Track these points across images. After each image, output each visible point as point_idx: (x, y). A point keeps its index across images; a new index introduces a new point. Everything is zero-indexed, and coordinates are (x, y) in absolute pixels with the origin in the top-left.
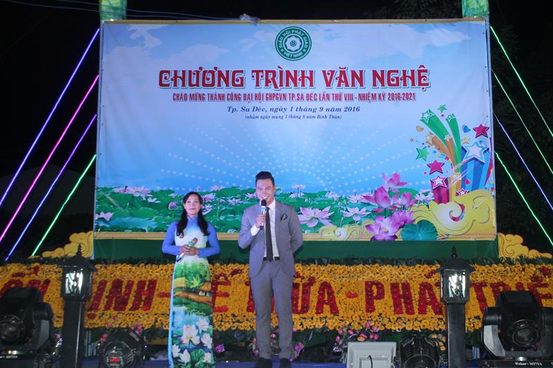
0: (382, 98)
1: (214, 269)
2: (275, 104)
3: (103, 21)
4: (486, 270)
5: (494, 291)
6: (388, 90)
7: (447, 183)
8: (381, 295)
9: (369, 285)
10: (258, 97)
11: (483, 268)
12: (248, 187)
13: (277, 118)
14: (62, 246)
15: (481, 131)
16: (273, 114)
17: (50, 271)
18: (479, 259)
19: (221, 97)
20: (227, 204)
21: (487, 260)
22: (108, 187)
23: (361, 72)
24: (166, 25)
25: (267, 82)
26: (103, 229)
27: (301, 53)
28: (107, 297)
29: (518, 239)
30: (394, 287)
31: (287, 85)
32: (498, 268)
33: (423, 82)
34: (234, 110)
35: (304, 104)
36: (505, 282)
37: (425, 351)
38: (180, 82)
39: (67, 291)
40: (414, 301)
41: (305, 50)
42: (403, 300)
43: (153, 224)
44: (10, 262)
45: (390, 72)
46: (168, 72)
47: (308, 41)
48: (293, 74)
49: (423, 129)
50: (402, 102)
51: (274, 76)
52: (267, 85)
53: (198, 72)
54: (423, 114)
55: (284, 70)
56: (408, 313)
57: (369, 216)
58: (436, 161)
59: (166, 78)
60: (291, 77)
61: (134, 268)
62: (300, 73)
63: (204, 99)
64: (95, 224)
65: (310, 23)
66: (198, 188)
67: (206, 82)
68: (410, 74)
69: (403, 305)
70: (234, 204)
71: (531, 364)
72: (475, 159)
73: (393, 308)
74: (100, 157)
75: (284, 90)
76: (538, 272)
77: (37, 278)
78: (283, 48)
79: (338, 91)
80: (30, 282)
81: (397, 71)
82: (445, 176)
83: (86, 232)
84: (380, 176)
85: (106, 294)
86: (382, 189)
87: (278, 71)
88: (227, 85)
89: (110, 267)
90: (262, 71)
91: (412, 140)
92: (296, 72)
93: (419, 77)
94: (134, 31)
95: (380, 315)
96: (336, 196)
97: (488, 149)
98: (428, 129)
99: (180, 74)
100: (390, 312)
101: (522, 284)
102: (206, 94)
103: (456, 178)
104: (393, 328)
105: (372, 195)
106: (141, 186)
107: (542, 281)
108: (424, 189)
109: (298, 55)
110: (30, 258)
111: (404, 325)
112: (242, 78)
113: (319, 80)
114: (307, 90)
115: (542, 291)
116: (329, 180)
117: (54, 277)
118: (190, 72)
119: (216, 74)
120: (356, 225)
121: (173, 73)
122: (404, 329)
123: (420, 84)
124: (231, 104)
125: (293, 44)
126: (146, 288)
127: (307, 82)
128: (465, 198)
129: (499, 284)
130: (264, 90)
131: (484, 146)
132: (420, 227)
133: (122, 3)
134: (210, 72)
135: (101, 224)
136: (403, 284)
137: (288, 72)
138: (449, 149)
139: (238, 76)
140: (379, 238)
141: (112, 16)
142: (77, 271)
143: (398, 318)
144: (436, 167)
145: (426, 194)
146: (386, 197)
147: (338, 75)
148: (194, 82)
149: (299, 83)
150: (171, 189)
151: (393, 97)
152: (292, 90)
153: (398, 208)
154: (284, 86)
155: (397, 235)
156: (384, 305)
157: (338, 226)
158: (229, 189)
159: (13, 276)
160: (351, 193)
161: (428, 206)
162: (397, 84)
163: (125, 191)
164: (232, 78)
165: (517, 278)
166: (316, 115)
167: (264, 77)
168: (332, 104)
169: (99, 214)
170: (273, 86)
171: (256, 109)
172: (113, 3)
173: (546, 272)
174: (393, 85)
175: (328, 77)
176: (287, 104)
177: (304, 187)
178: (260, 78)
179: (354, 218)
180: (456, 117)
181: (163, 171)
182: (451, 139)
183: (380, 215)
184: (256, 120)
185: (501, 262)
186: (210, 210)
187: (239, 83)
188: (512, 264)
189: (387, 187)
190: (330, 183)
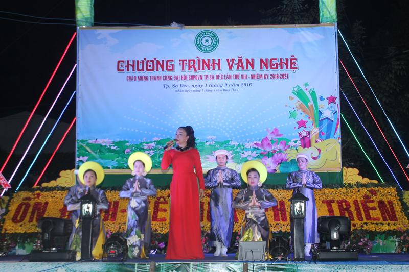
0: (266, 77)
2: (195, 82)
3: (78, 28)
4: (335, 192)
5: (339, 206)
6: (271, 72)
7: (309, 135)
10: (184, 78)
11: (333, 190)
13: (196, 91)
14: (55, 180)
15: (332, 100)
16: (194, 89)
17: (48, 196)
18: (330, 184)
19: (159, 78)
21: (335, 185)
22: (85, 140)
23: (252, 60)
24: (121, 30)
25: (190, 67)
27: (212, 48)
29: (356, 171)
31: (203, 69)
32: (342, 191)
33: (293, 66)
34: (168, 86)
35: (215, 82)
36: (346, 199)
38: (131, 68)
39: (84, 214)
40: (287, 213)
41: (215, 46)
42: (280, 212)
43: (115, 164)
44: (20, 190)
45: (271, 60)
46: (123, 62)
47: (217, 40)
48: (207, 62)
49: (293, 98)
50: (279, 80)
51: (194, 63)
52: (189, 69)
53: (143, 61)
54: (294, 88)
55: (201, 59)
56: (283, 220)
57: (258, 157)
58: (302, 120)
59: (122, 66)
60: (206, 64)
62: (212, 61)
63: (147, 79)
64: (76, 165)
65: (218, 28)
66: (144, 139)
67: (149, 68)
68: (285, 61)
69: (280, 215)
71: (340, 250)
72: (328, 119)
73: (273, 217)
74: (79, 119)
75: (201, 73)
76: (368, 193)
77: (39, 201)
78: (200, 44)
79: (237, 73)
80: (35, 203)
81: (276, 59)
82: (308, 129)
83: (71, 170)
84: (265, 130)
86: (266, 139)
87: (196, 60)
88: (163, 70)
90: (186, 60)
91: (286, 106)
92: (208, 60)
93: (291, 63)
94: (99, 34)
96: (236, 143)
97: (336, 112)
98: (296, 99)
99: (131, 63)
100: (271, 220)
101: (357, 201)
102: (149, 76)
103: (315, 131)
104: (273, 230)
105: (260, 143)
106: (106, 139)
107: (370, 198)
108: (294, 139)
109: (210, 49)
110: (34, 187)
111: (280, 229)
112: (173, 65)
113: (224, 65)
114: (216, 72)
115: (370, 205)
116: (231, 133)
117: (50, 200)
118: (138, 61)
119: (155, 62)
121: (126, 62)
122: (281, 231)
123: (292, 68)
124: (165, 82)
125: (207, 41)
126: (112, 207)
127: (216, 67)
128: (320, 145)
129: (342, 201)
131: (333, 110)
132: (292, 164)
133: (91, 15)
134: (151, 61)
136: (280, 202)
137: (203, 61)
138: (310, 111)
139: (170, 64)
141: (85, 23)
142: (89, 203)
143: (276, 224)
144: (302, 124)
145: (295, 142)
146: (269, 144)
147: (237, 62)
148: (141, 68)
149: (211, 68)
150: (127, 140)
151: (273, 76)
152: (206, 72)
153: (277, 152)
154: (201, 70)
155: (276, 169)
157: (238, 164)
158: (165, 139)
159: (24, 199)
160: (246, 142)
161: (297, 150)
162: (277, 68)
163: (96, 142)
164: (166, 65)
166: (222, 89)
167: (188, 64)
168: (233, 81)
169: (79, 157)
170: (193, 70)
171: (182, 86)
172: (85, 14)
173: (374, 193)
174: (274, 68)
175: (231, 63)
176: (203, 82)
177: (215, 137)
178: (185, 65)
179: (248, 158)
180: (316, 90)
181: (121, 128)
182: (312, 105)
183: (265, 156)
184: (182, 92)
185: (344, 186)
186: (152, 154)
187: (171, 68)
188: (351, 187)
189: (270, 137)
190: (232, 135)
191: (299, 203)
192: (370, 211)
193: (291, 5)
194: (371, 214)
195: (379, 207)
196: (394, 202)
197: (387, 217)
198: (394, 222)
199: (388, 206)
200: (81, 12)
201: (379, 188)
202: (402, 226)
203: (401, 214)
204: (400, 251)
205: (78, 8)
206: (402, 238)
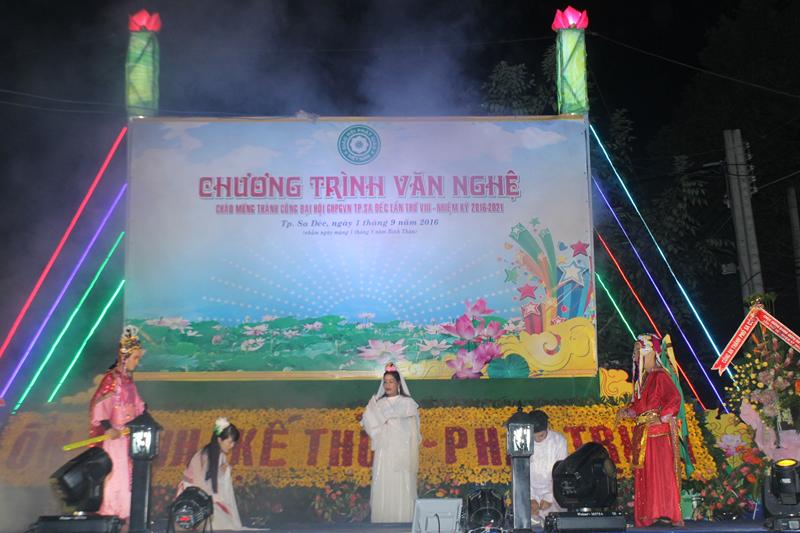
0: (465, 208)
1: (267, 415)
2: (338, 217)
3: (131, 119)
4: (585, 412)
5: (593, 435)
6: (472, 200)
7: (540, 310)
8: (463, 444)
9: (449, 431)
11: (582, 409)
12: (307, 317)
13: (340, 233)
14: (85, 390)
15: (580, 249)
16: (336, 229)
17: (71, 420)
18: (578, 399)
20: (282, 337)
21: (586, 400)
22: (140, 319)
23: (440, 178)
24: (207, 123)
25: (329, 191)
27: (369, 156)
29: (623, 375)
30: (479, 433)
31: (353, 194)
32: (599, 410)
34: (290, 224)
35: (373, 216)
36: (606, 425)
37: (491, 504)
38: (224, 191)
39: (135, 451)
40: (501, 450)
41: (373, 154)
42: (488, 449)
43: (193, 361)
45: (473, 178)
46: (210, 179)
47: (377, 142)
48: (359, 181)
49: (512, 246)
50: (488, 214)
51: (337, 183)
52: (328, 194)
53: (245, 179)
54: (512, 229)
55: (349, 176)
56: (494, 463)
57: (450, 350)
58: (527, 286)
59: (207, 187)
60: (357, 185)
61: (172, 415)
62: (368, 181)
63: (253, 211)
65: (380, 121)
66: (246, 318)
67: (256, 191)
68: (497, 181)
69: (489, 454)
70: (290, 337)
71: (593, 514)
72: (573, 282)
73: (477, 458)
75: (348, 201)
77: (56, 429)
78: (347, 150)
79: (413, 201)
80: (48, 433)
81: (482, 177)
82: (538, 301)
84: (463, 302)
86: (464, 318)
87: (341, 177)
88: (281, 194)
90: (322, 178)
91: (500, 259)
92: (362, 178)
93: (508, 185)
94: (169, 130)
95: (463, 465)
96: (411, 326)
97: (587, 270)
98: (516, 245)
99: (224, 182)
100: (474, 462)
102: (256, 205)
103: (551, 303)
104: (477, 481)
105: (453, 325)
106: (178, 317)
108: (514, 318)
109: (365, 158)
110: (46, 404)
111: (490, 478)
112: (299, 187)
113: (390, 188)
114: (376, 200)
116: (402, 308)
118: (236, 179)
119: (268, 179)
120: (435, 361)
121: (216, 181)
122: (489, 482)
124: (286, 217)
125: (359, 145)
126: (188, 439)
127: (376, 191)
128: (563, 327)
129: (599, 428)
130: (324, 201)
131: (582, 266)
132: (510, 362)
133: (153, 96)
134: (260, 179)
136: (489, 430)
137: (353, 180)
138: (542, 269)
139: (293, 184)
140: (463, 376)
141: (142, 111)
142: (145, 430)
143: (483, 470)
144: (528, 292)
145: (516, 323)
146: (469, 327)
147: (412, 181)
148: (241, 191)
149: (367, 192)
150: (215, 320)
151: (477, 208)
152: (358, 200)
153: (484, 341)
154: (349, 194)
155: (482, 371)
156: (468, 455)
157: (414, 362)
158: (285, 319)
159: (28, 427)
160: (429, 323)
161: (518, 337)
162: (482, 193)
163: (159, 323)
164: (286, 187)
166: (387, 229)
167: (325, 186)
168: (406, 216)
170: (335, 196)
171: (316, 223)
172: (142, 96)
174: (477, 194)
175: (401, 184)
176: (352, 217)
177: (373, 316)
178: (320, 186)
179: (433, 353)
180: (551, 231)
181: (205, 298)
182: (545, 259)
183: (462, 348)
184: (315, 236)
185: (602, 402)
186: (261, 345)
187: (295, 192)
188: (615, 404)
189: (470, 315)
190: (404, 311)
191: (521, 429)
193: (506, 82)
200: (136, 92)
202: (703, 471)
203: (701, 451)
204: (700, 517)
205: (131, 84)
206: (704, 493)
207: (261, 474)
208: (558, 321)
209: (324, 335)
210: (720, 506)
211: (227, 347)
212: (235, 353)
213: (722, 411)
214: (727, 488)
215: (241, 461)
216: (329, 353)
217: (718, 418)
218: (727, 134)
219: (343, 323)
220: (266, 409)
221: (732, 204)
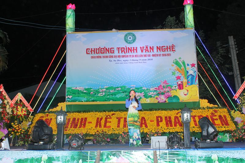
0: (160, 55)
1: (106, 114)
2: (125, 59)
3: (67, 33)
5: (199, 118)
6: (162, 53)
7: (182, 83)
8: (161, 121)
9: (157, 117)
10: (119, 56)
11: (195, 110)
12: (117, 86)
14: (56, 107)
15: (193, 65)
16: (124, 62)
17: (52, 116)
18: (194, 108)
20: (110, 92)
21: (196, 108)
22: (70, 87)
23: (153, 47)
26: (69, 101)
28: (71, 124)
29: (206, 101)
30: (166, 118)
31: (129, 52)
32: (200, 111)
34: (111, 61)
35: (135, 58)
37: (177, 139)
38: (93, 52)
39: (58, 122)
40: (172, 122)
41: (134, 40)
42: (169, 122)
43: (85, 99)
44: (39, 113)
45: (162, 47)
46: (89, 49)
47: (135, 37)
48: (130, 49)
49: (173, 65)
50: (166, 57)
51: (124, 49)
52: (122, 52)
53: (99, 49)
54: (174, 60)
55: (127, 47)
56: (171, 126)
57: (157, 95)
58: (178, 76)
60: (130, 50)
61: (79, 114)
62: (133, 48)
63: (101, 58)
64: (66, 100)
65: (136, 31)
66: (100, 87)
67: (102, 52)
68: (169, 47)
69: (169, 124)
70: (112, 92)
71: (212, 142)
72: (191, 74)
73: (166, 125)
74: (68, 78)
75: (127, 54)
76: (213, 112)
77: (48, 118)
78: (127, 40)
79: (145, 54)
80: (46, 119)
81: (165, 46)
82: (181, 80)
83: (63, 102)
84: (160, 81)
85: (70, 123)
86: (161, 86)
87: (125, 47)
88: (109, 53)
89: (72, 114)
90: (120, 48)
91: (170, 69)
92: (131, 48)
93: (172, 48)
94: (77, 36)
95: (161, 127)
96: (146, 88)
97: (195, 71)
98: (175, 65)
99: (93, 50)
101: (208, 116)
102: (102, 56)
103: (185, 81)
104: (166, 131)
105: (157, 88)
106: (81, 87)
107: (214, 114)
108: (175, 85)
109: (132, 42)
110: (45, 111)
111: (170, 131)
112: (113, 50)
113: (139, 50)
114: (135, 54)
115: (215, 118)
118: (96, 49)
119: (105, 49)
120: (153, 98)
121: (91, 49)
123: (172, 50)
124: (110, 59)
125: (130, 38)
126: (84, 120)
127: (135, 51)
128: (188, 88)
129: (201, 116)
130: (121, 54)
132: (174, 97)
133: (73, 26)
134: (103, 48)
135: (68, 100)
136: (169, 117)
137: (129, 48)
138: (182, 71)
139: (112, 49)
140: (160, 102)
141: (70, 31)
142: (61, 115)
143: (167, 128)
144: (178, 78)
145: (175, 87)
146: (162, 88)
147: (145, 48)
148: (98, 52)
149: (133, 51)
150: (91, 87)
151: (164, 55)
152: (130, 54)
153: (166, 92)
155: (166, 100)
156: (163, 124)
157: (147, 98)
158: (110, 87)
159: (40, 117)
160: (151, 87)
161: (176, 91)
162: (165, 51)
163: (76, 89)
165: (206, 113)
166: (138, 62)
167: (121, 50)
168: (143, 58)
169: (67, 96)
170: (124, 53)
171: (118, 60)
172: (70, 26)
173: (216, 111)
174: (163, 51)
175: (142, 49)
176: (129, 59)
177: (135, 86)
178: (119, 50)
179: (152, 96)
180: (185, 61)
181: (88, 82)
182: (183, 68)
183: (160, 94)
184: (118, 64)
185: (201, 109)
186: (104, 94)
187: (113, 52)
188: (204, 109)
189: (162, 85)
190: (144, 84)
192: (215, 121)
194: (215, 122)
195: (219, 118)
196: (226, 116)
197: (224, 123)
198: (227, 126)
199: (224, 118)
200: (68, 25)
201: (218, 109)
202: (232, 128)
203: (231, 122)
204: (231, 141)
205: (67, 23)
206: (232, 134)
207: (104, 130)
208: (187, 86)
209: (122, 91)
210: (237, 138)
211: (94, 95)
212: (97, 97)
213: (235, 111)
214: (239, 133)
215: (98, 127)
216: (123, 96)
217: (234, 113)
218: (229, 37)
219: (127, 88)
220: (105, 112)
221: (231, 56)
